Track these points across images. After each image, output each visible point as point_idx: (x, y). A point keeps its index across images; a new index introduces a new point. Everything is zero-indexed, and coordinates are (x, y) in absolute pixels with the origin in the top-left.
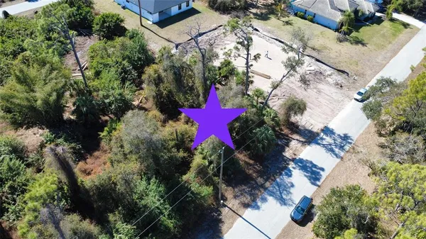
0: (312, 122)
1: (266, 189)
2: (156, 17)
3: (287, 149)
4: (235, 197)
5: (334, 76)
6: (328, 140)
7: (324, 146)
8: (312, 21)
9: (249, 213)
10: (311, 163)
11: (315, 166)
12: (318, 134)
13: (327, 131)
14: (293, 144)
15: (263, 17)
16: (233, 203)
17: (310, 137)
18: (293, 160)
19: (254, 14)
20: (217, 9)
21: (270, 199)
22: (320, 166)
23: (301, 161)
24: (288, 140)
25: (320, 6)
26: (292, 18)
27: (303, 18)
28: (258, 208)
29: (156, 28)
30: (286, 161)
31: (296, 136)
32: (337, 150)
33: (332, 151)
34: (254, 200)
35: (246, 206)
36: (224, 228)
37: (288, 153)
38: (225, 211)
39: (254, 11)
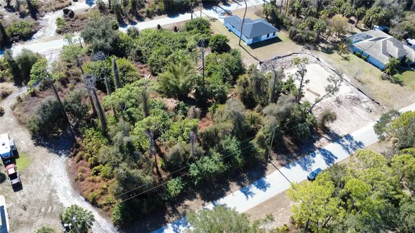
0: (340, 129)
1: (297, 160)
2: (250, 41)
3: (317, 142)
4: (277, 159)
5: (368, 104)
6: (347, 142)
7: (343, 145)
8: (366, 60)
9: (283, 169)
10: (330, 153)
11: (332, 155)
12: (341, 138)
13: (348, 137)
14: (322, 140)
15: (328, 51)
16: (275, 162)
17: (335, 138)
18: (319, 149)
19: (322, 48)
20: (294, 40)
21: (298, 166)
22: (335, 155)
23: (324, 150)
24: (320, 136)
25: (375, 49)
26: (351, 55)
27: (360, 56)
28: (289, 168)
29: (249, 48)
30: (315, 148)
31: (326, 136)
32: (350, 150)
33: (347, 149)
34: (288, 164)
35: (283, 165)
36: (267, 173)
37: (317, 144)
38: (270, 165)
39: (322, 45)
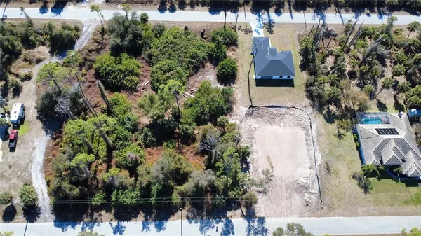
0: (263, 210)
1: (202, 219)
3: (233, 211)
4: (188, 211)
6: (256, 224)
7: (249, 225)
9: (185, 221)
10: (233, 226)
11: (232, 229)
12: (255, 218)
13: (262, 220)
14: (238, 212)
16: (185, 212)
17: (250, 216)
18: (227, 219)
21: (199, 224)
22: (234, 231)
23: (230, 222)
24: (239, 207)
28: (191, 223)
30: (225, 216)
31: (244, 210)
32: (252, 232)
33: (250, 230)
34: (192, 219)
35: (188, 218)
36: (172, 218)
37: (229, 214)
38: (179, 212)
